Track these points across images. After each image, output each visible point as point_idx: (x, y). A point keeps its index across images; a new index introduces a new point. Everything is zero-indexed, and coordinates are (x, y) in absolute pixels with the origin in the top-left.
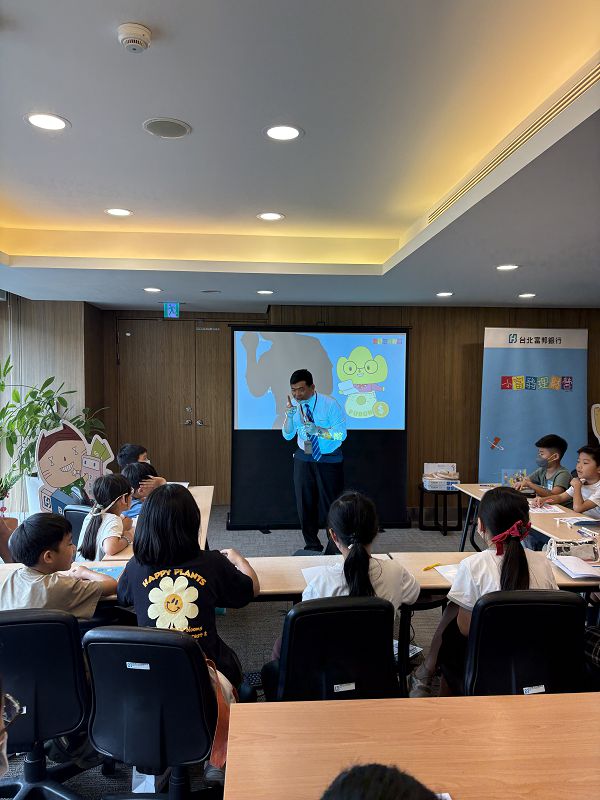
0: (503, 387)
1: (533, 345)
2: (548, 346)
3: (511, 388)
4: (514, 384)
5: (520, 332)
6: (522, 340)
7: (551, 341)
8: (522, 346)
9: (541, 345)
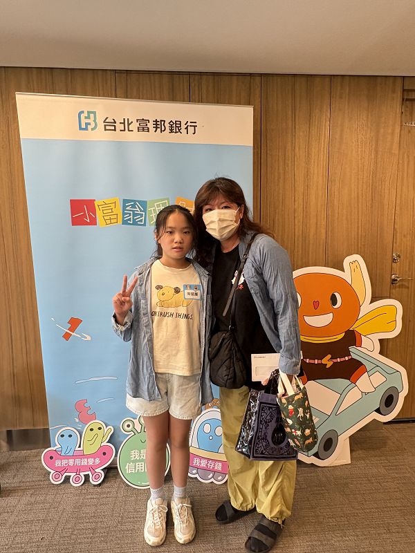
0: (77, 221)
1: (135, 136)
2: (167, 137)
3: (93, 222)
4: (99, 214)
5: (104, 107)
6: (110, 125)
7: (175, 127)
8: (109, 136)
9: (153, 136)
